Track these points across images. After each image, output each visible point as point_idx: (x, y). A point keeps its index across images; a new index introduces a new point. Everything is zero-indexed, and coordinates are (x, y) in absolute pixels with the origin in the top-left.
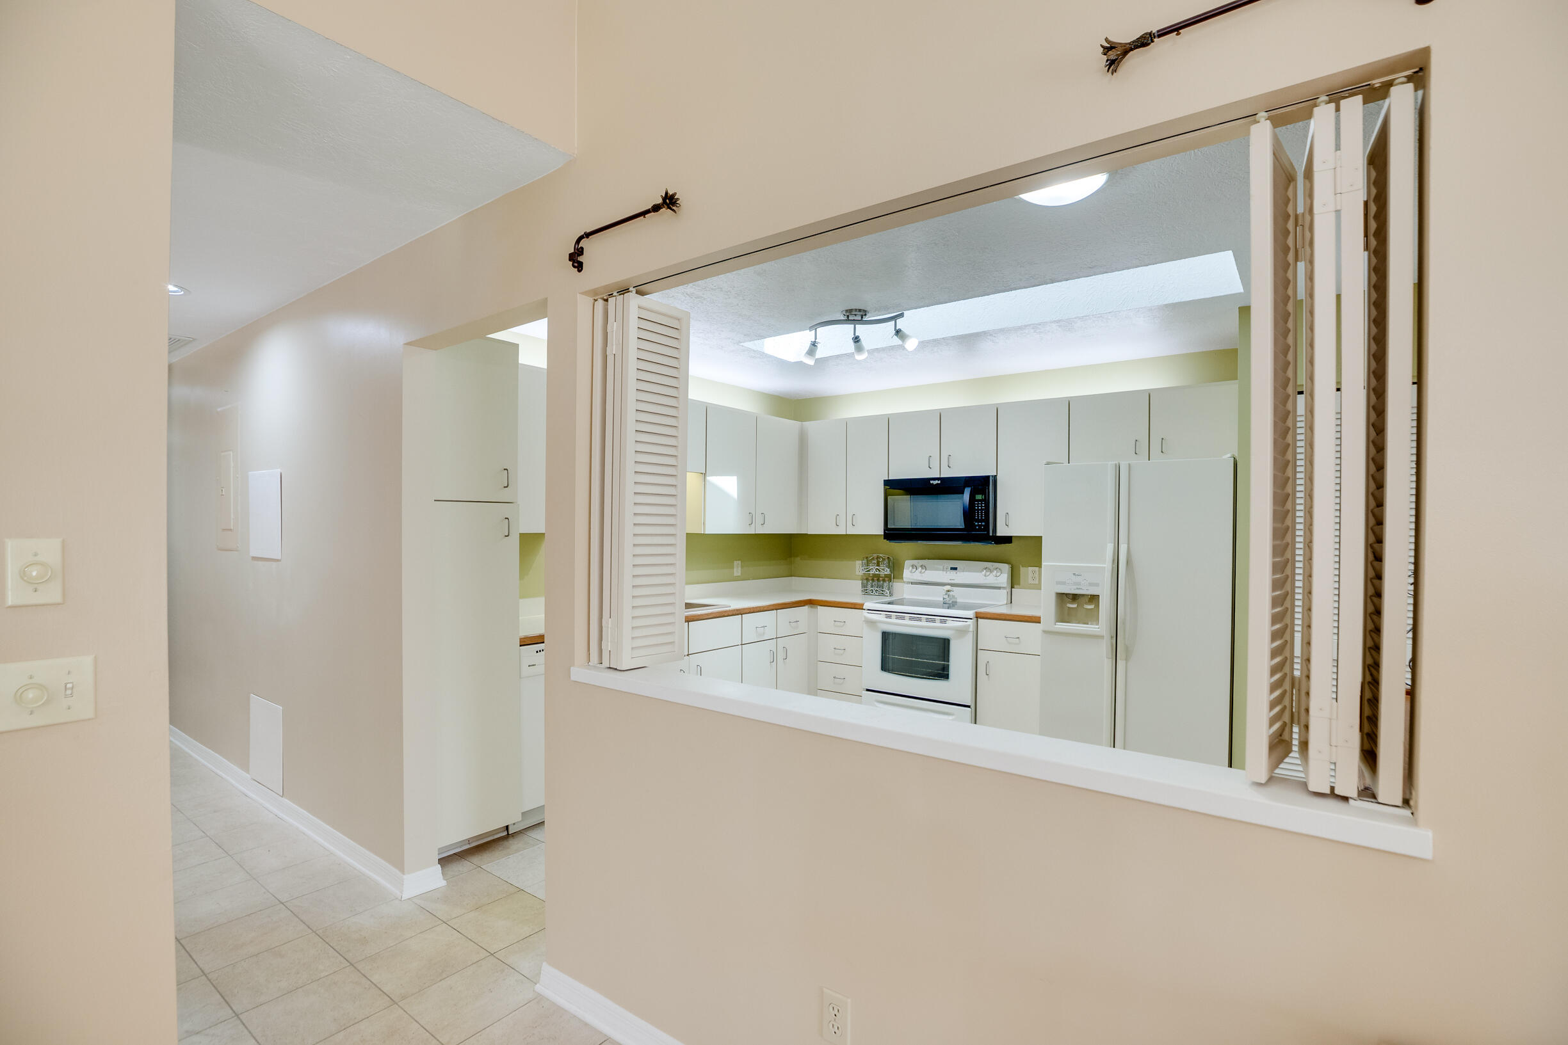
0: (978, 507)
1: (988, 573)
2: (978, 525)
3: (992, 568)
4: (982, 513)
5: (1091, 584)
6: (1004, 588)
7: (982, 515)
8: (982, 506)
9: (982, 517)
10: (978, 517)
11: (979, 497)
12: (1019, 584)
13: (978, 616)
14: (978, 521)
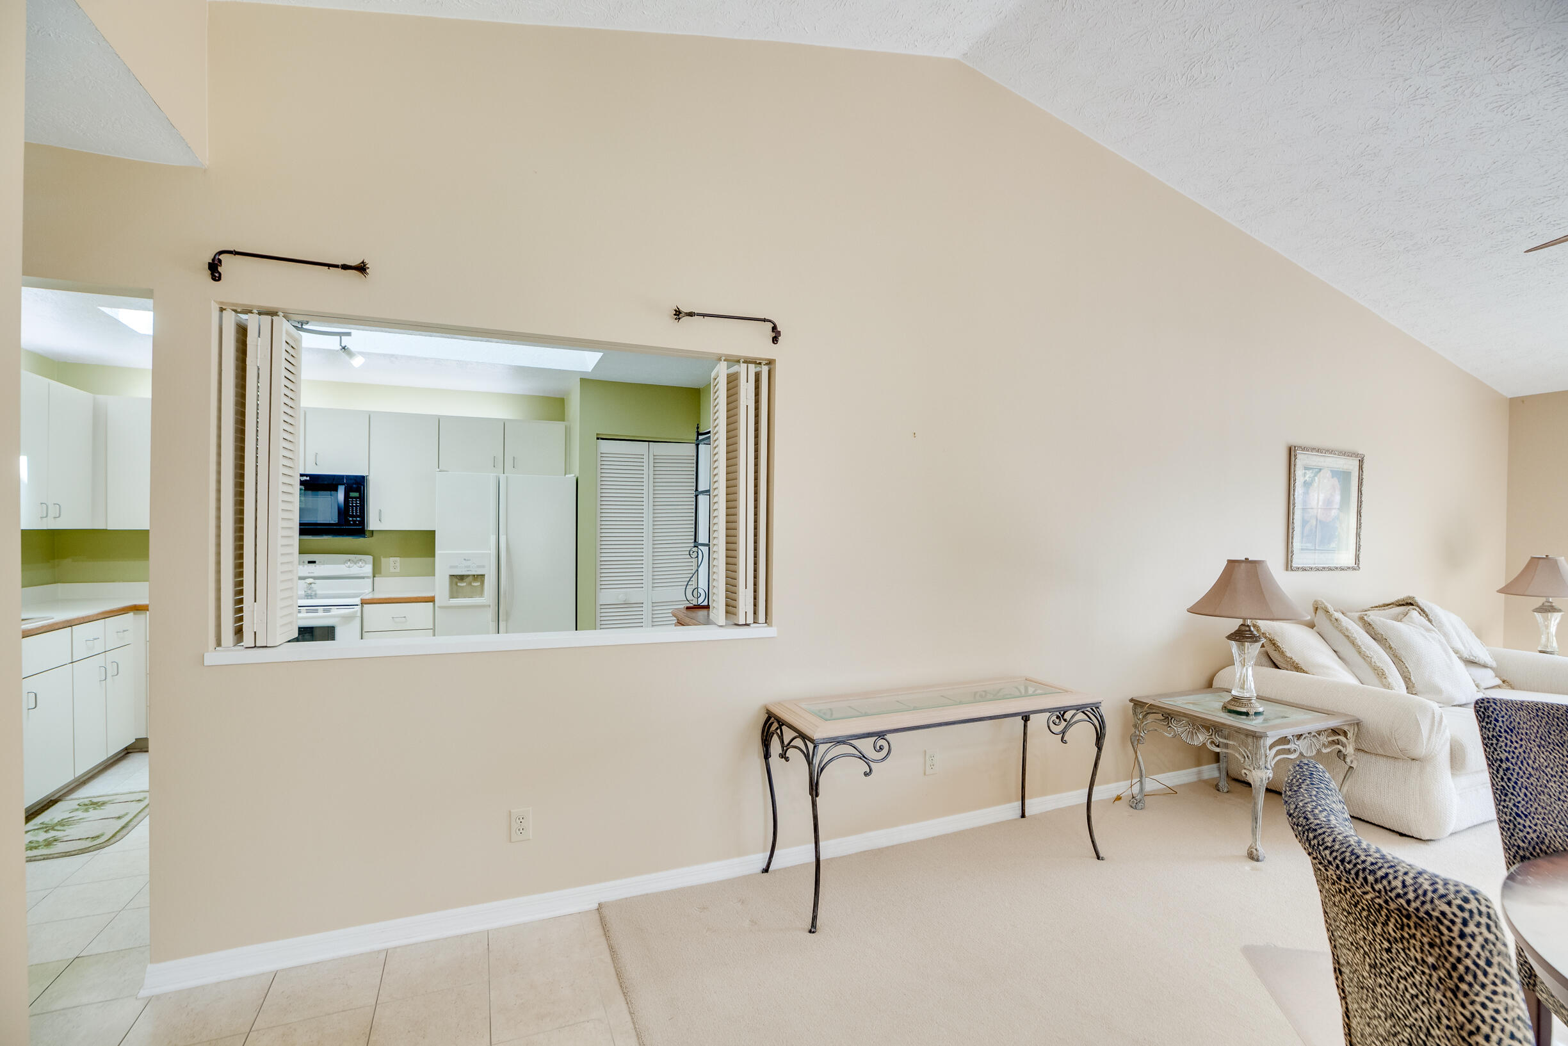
0: (352, 503)
1: (351, 565)
2: (353, 520)
3: (355, 560)
4: (356, 509)
5: (479, 567)
6: (368, 577)
7: (356, 511)
8: (356, 503)
9: (356, 512)
10: (353, 512)
11: (352, 494)
12: (380, 573)
13: (364, 602)
14: (352, 516)
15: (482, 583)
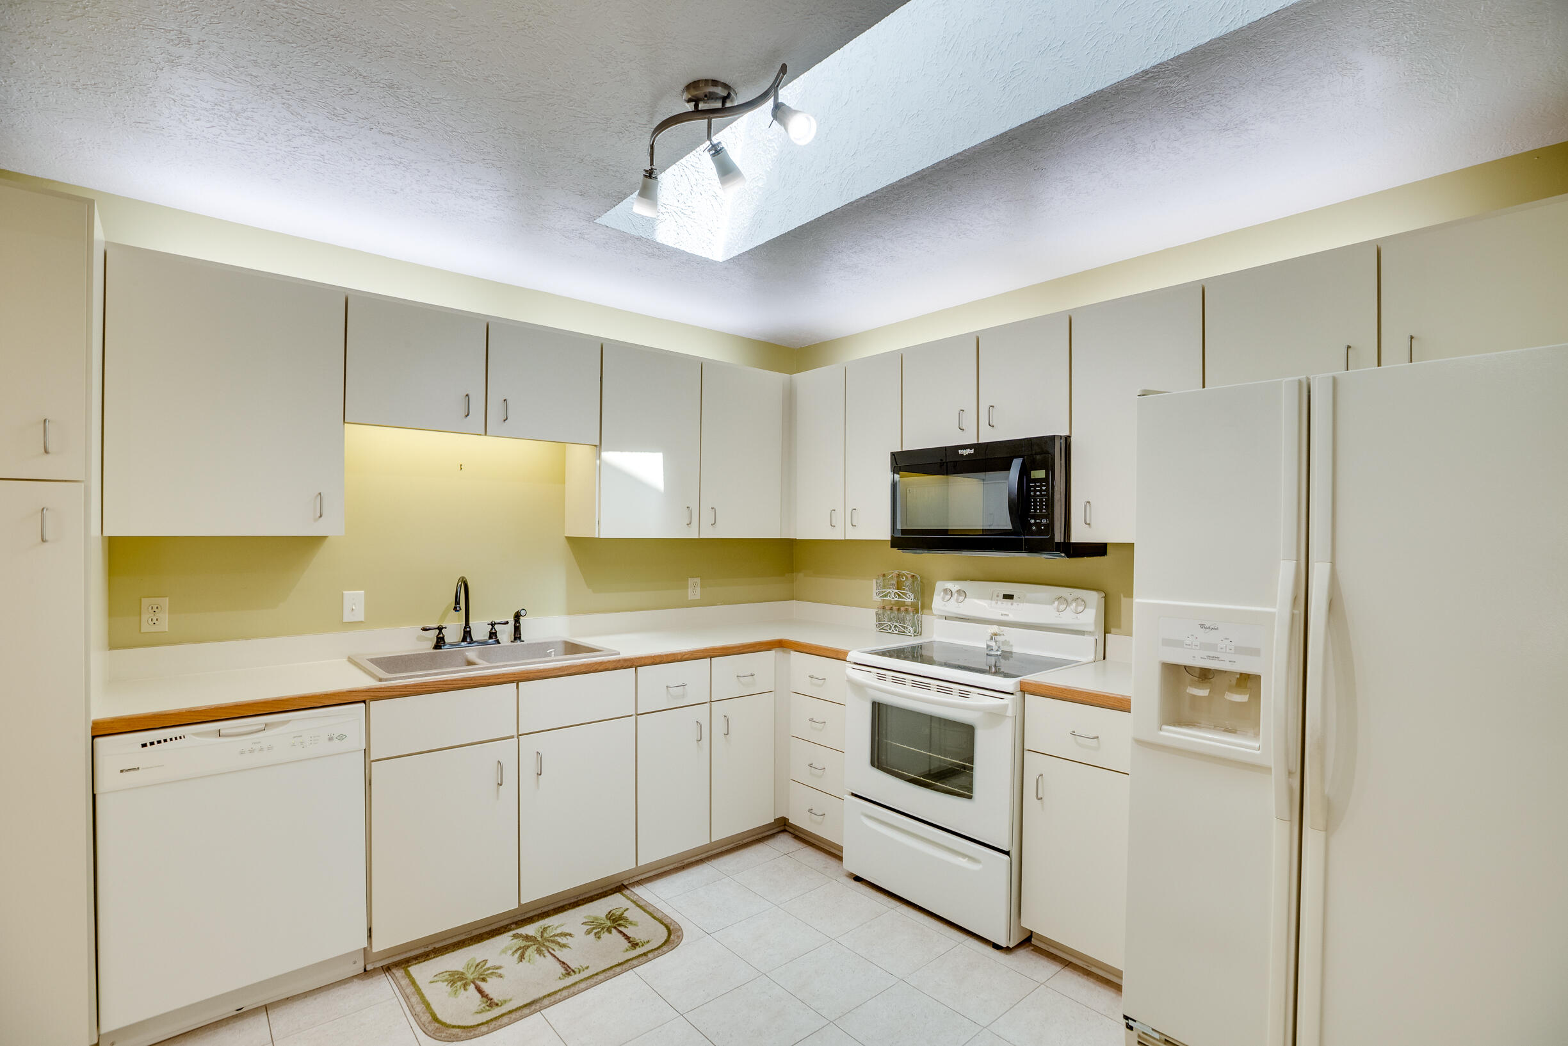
0: (1035, 491)
1: (1062, 607)
2: (1035, 524)
3: (1070, 598)
4: (1041, 501)
5: (1239, 650)
6: (1090, 633)
7: (1041, 505)
8: (1041, 491)
9: (1041, 510)
10: (1035, 509)
11: (1040, 474)
12: (1119, 627)
13: (1025, 690)
14: (1034, 517)
15: (1256, 695)
